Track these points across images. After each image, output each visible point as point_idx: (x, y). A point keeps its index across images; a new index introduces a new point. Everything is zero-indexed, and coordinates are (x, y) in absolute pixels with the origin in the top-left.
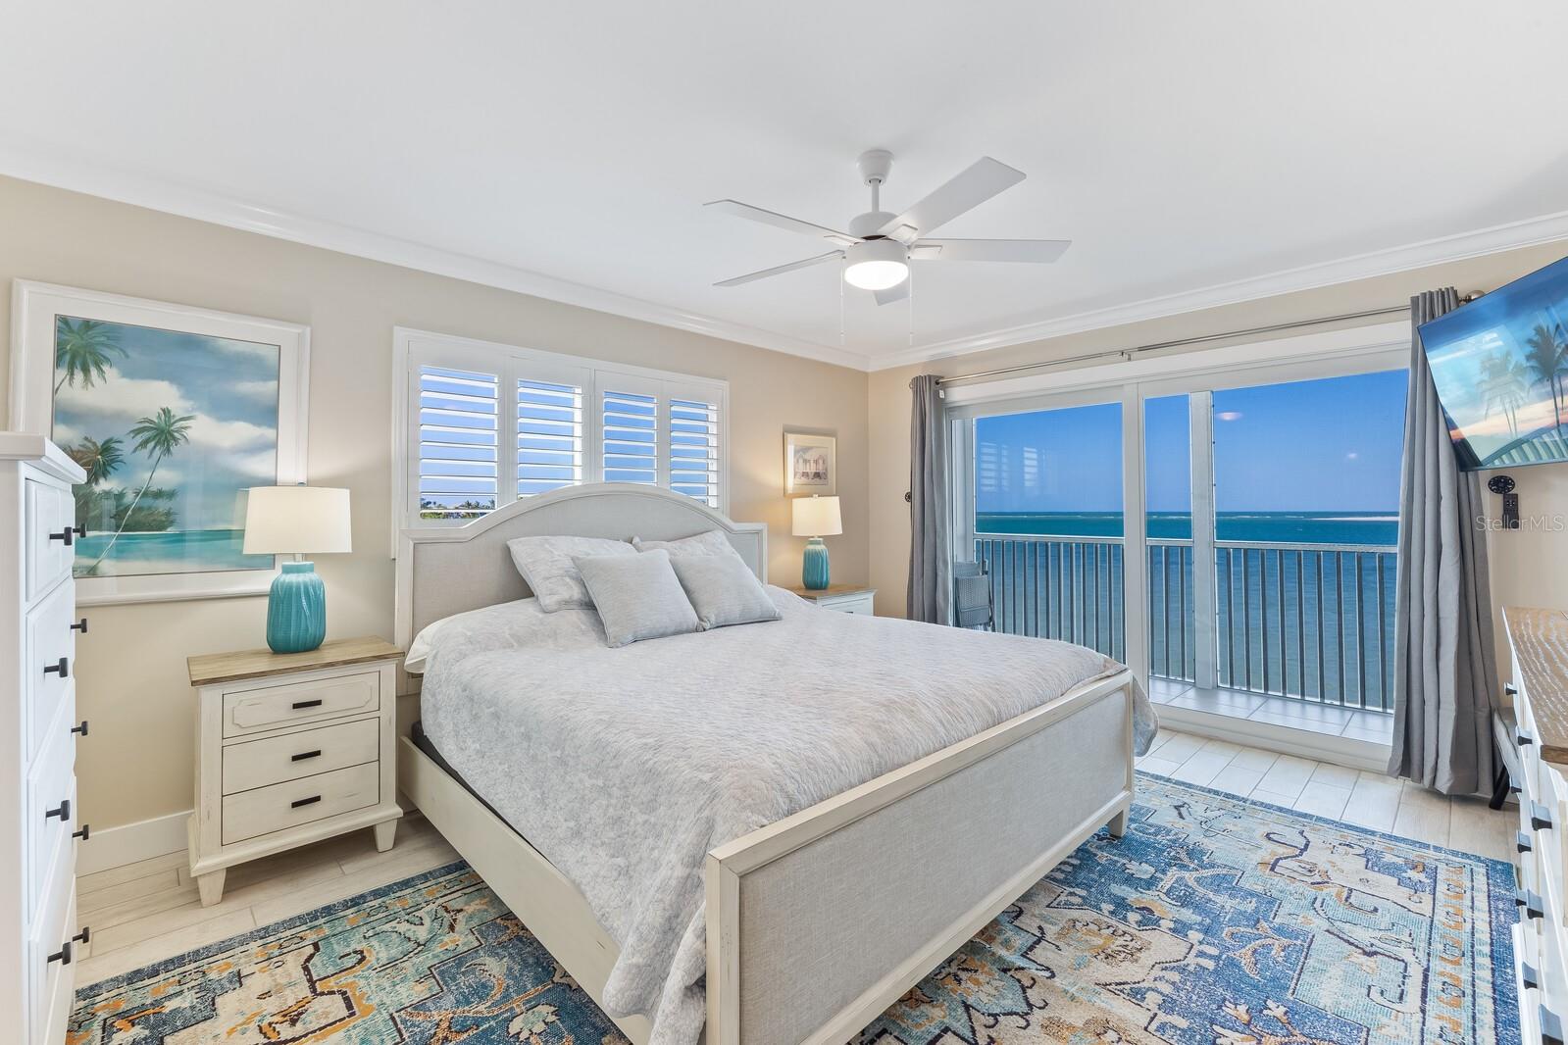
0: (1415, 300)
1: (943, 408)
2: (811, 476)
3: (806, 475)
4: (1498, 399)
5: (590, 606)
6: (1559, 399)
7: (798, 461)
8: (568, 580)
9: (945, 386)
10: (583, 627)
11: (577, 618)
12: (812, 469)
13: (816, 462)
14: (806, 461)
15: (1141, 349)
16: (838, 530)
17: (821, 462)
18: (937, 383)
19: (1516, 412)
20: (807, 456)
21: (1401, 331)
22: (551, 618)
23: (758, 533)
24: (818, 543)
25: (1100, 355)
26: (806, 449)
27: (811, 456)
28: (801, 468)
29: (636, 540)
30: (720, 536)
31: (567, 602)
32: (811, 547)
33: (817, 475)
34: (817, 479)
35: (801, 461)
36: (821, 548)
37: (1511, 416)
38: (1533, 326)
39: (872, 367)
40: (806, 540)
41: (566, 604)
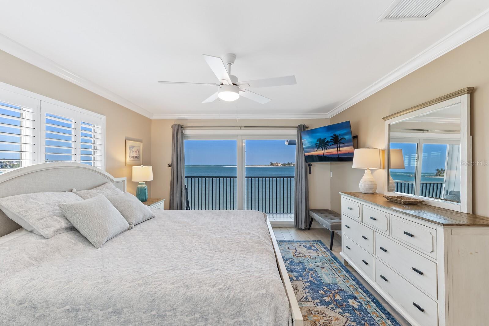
0: (299, 126)
1: (183, 136)
2: (134, 157)
3: (133, 157)
4: (321, 147)
5: (72, 229)
6: (339, 149)
7: (130, 151)
8: (56, 217)
9: (184, 129)
10: (73, 241)
11: (68, 237)
12: (135, 155)
13: (136, 152)
14: (133, 152)
15: (245, 127)
16: (152, 179)
17: (138, 152)
18: (182, 128)
19: (326, 150)
20: (133, 150)
21: (294, 132)
22: (52, 241)
23: (123, 182)
24: (143, 184)
25: (234, 127)
26: (133, 147)
27: (135, 149)
28: (131, 155)
29: (75, 190)
30: (111, 185)
31: (58, 230)
32: (140, 186)
33: (136, 157)
34: (136, 159)
35: (131, 151)
36: (145, 185)
37: (324, 151)
38: (333, 134)
39: (154, 118)
40: (138, 183)
41: (58, 231)
